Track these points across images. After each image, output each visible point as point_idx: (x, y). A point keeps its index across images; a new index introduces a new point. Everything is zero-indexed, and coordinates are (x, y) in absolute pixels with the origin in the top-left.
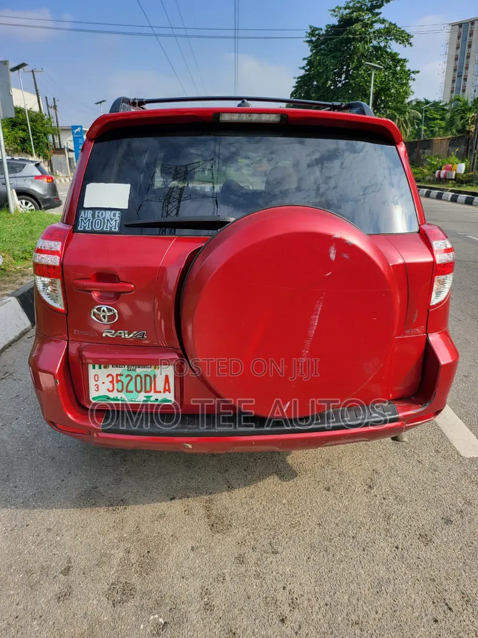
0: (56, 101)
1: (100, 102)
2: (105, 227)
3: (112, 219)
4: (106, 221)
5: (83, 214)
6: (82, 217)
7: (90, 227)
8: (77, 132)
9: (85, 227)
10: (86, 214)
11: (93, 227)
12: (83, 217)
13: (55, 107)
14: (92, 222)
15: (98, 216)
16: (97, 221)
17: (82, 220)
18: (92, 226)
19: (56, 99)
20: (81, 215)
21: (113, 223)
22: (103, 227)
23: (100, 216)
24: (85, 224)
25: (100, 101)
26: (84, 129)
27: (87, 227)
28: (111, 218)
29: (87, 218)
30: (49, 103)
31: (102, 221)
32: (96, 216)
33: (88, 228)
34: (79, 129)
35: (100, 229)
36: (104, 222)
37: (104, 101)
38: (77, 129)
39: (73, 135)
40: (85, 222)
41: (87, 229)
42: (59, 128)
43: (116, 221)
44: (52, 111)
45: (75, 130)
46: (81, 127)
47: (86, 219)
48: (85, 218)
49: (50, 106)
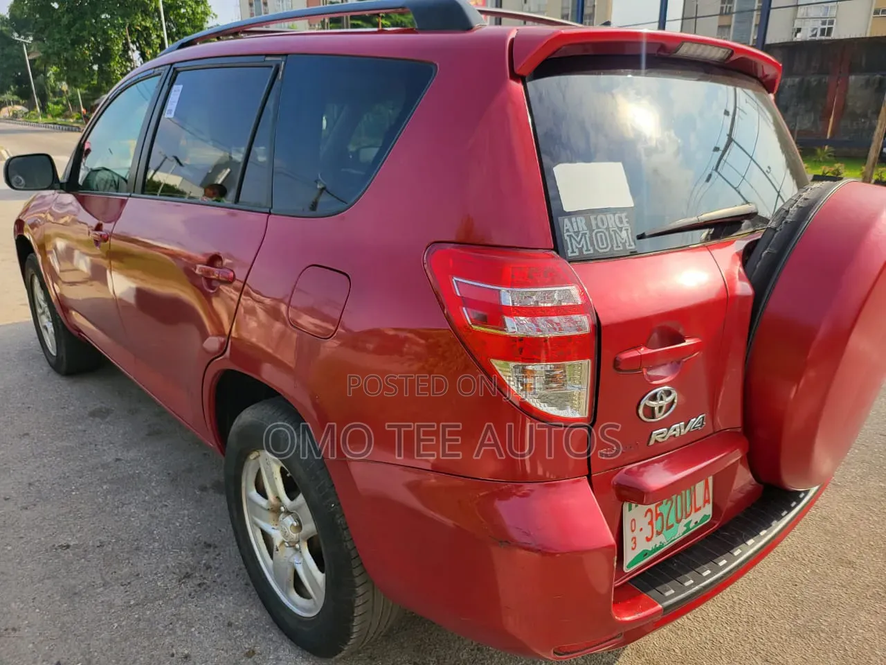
2: (615, 246)
3: (621, 229)
4: (612, 233)
5: (569, 224)
6: (568, 231)
7: (590, 248)
9: (581, 250)
10: (575, 224)
11: (596, 248)
12: (571, 230)
14: (591, 237)
15: (598, 227)
16: (598, 235)
17: (570, 236)
18: (592, 245)
20: (565, 228)
21: (624, 234)
22: (612, 246)
23: (600, 225)
24: (579, 243)
27: (585, 248)
28: (618, 228)
29: (579, 232)
31: (607, 233)
32: (594, 227)
33: (588, 250)
35: (608, 250)
36: (610, 236)
40: (578, 239)
41: (585, 253)
43: (627, 230)
47: (577, 233)
48: (575, 232)
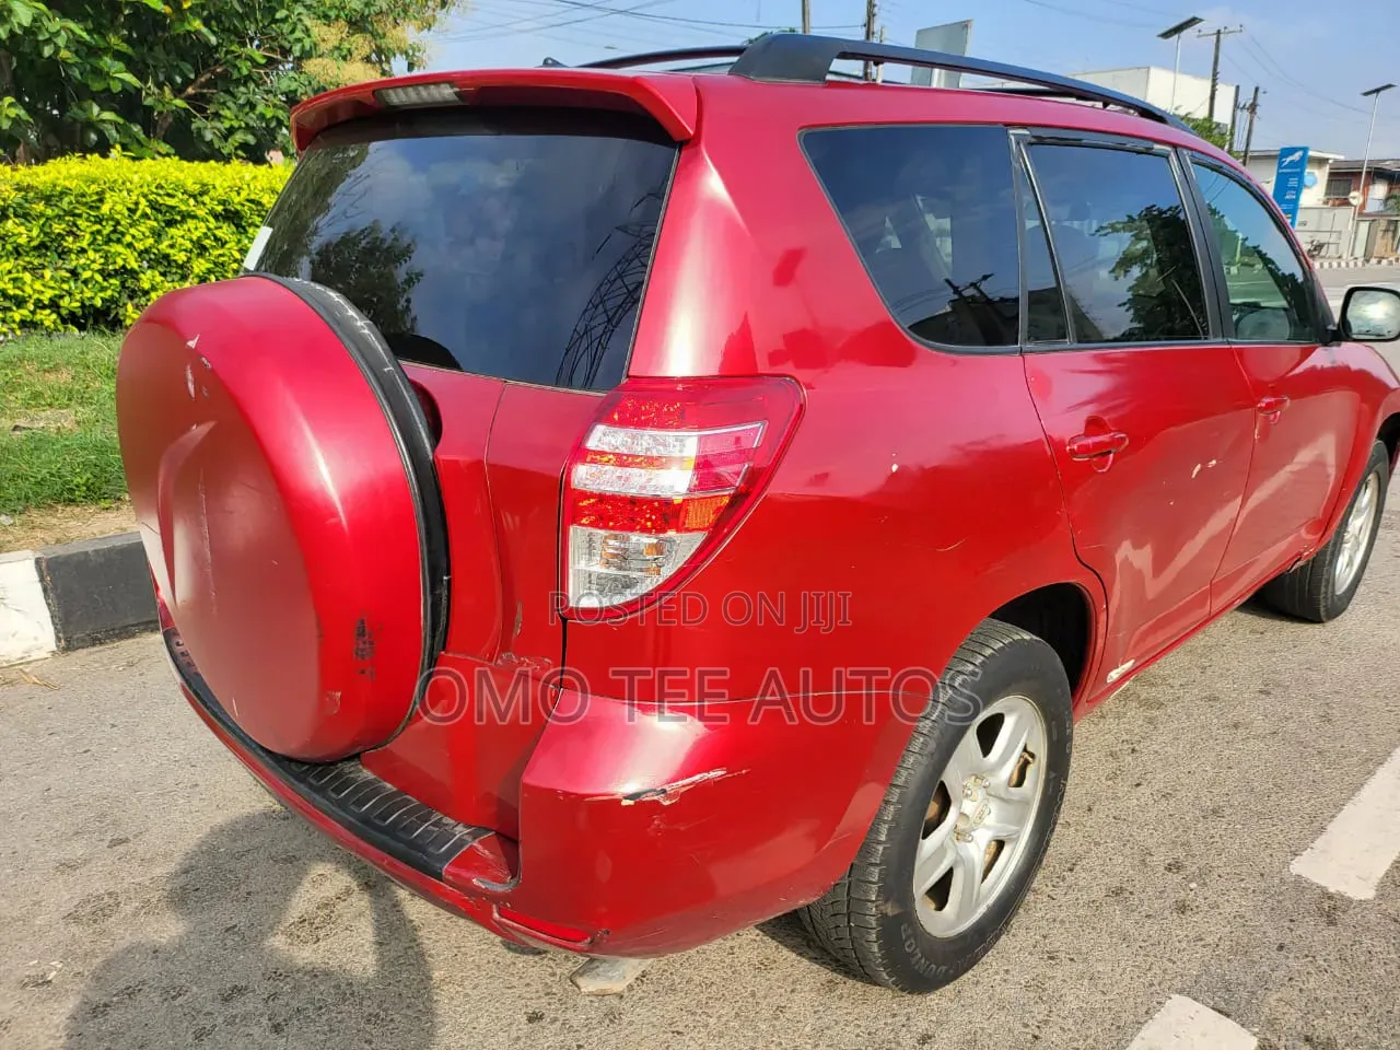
0: (1260, 94)
1: (1377, 91)
8: (1291, 161)
13: (1253, 108)
19: (1261, 90)
25: (1378, 86)
26: (1311, 153)
30: (1239, 100)
34: (1297, 156)
37: (1389, 86)
38: (1292, 154)
39: (1280, 167)
42: (1250, 154)
44: (1244, 116)
45: (1286, 157)
46: (1305, 150)
49: (1241, 106)
